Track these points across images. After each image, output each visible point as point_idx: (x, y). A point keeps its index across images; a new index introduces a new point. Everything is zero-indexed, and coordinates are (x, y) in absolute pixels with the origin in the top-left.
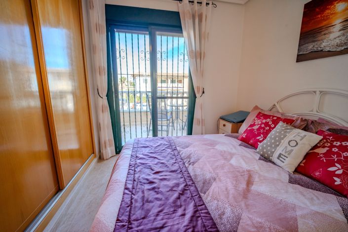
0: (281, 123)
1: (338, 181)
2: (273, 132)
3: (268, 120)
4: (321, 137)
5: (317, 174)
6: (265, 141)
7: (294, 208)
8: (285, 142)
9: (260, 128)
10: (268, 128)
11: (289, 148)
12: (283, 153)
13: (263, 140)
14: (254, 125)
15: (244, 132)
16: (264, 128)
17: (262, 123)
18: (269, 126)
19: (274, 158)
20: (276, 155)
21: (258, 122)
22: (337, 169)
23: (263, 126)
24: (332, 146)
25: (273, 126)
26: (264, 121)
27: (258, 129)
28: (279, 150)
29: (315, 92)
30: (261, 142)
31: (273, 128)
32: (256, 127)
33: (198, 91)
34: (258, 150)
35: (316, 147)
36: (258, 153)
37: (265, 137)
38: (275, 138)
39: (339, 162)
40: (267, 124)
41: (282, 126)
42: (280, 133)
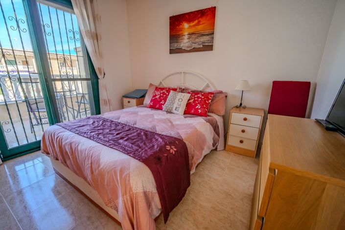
0: (171, 91)
1: (200, 111)
2: (169, 97)
3: (164, 91)
4: (190, 95)
5: (193, 111)
6: (166, 103)
7: (192, 124)
8: (177, 101)
9: (160, 96)
10: (165, 96)
11: (179, 103)
12: (177, 106)
13: (165, 103)
14: (156, 95)
15: (151, 101)
16: (163, 96)
17: (161, 93)
18: (165, 94)
19: (174, 111)
20: (174, 109)
21: (158, 93)
22: (198, 106)
23: (162, 95)
24: (195, 98)
25: (167, 94)
26: (162, 92)
27: (160, 98)
28: (175, 105)
29: (181, 73)
30: (163, 104)
31: (168, 95)
32: (158, 97)
33: (100, 73)
34: (164, 109)
35: (189, 100)
36: (164, 111)
37: (165, 101)
38: (171, 100)
39: (199, 103)
40: (164, 93)
41: (173, 93)
42: (173, 96)
